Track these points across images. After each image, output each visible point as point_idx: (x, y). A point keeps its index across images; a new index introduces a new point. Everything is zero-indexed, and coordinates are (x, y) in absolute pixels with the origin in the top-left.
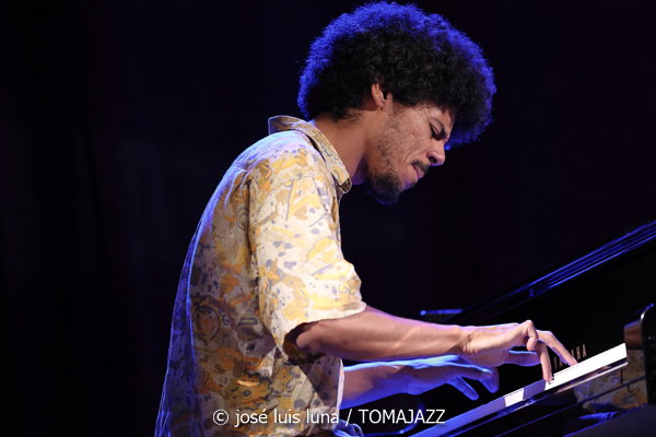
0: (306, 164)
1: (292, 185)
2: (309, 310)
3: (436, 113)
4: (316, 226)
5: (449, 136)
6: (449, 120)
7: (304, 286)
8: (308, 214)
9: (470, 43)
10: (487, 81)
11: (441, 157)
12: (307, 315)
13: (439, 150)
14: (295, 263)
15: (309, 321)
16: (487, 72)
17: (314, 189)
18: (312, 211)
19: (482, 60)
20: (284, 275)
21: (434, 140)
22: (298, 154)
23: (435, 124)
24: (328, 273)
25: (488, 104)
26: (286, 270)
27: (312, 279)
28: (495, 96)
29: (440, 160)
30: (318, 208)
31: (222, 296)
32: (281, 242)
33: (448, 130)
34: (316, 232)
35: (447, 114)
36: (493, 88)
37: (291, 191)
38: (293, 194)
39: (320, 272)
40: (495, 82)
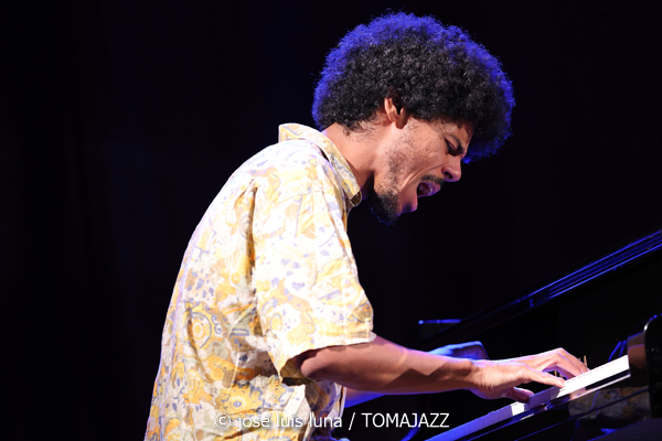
0: (316, 178)
1: (301, 200)
2: (316, 335)
3: (452, 129)
4: (326, 247)
5: (466, 151)
6: (466, 135)
7: (311, 310)
8: (317, 233)
9: (488, 57)
10: (506, 94)
11: (457, 173)
12: (312, 342)
13: (455, 166)
14: (303, 285)
15: (315, 348)
16: (506, 85)
17: (324, 205)
18: (322, 229)
19: (502, 73)
20: (291, 296)
21: (450, 156)
22: (308, 165)
23: (451, 140)
24: (336, 298)
25: (507, 117)
26: (293, 291)
27: (320, 303)
28: (514, 110)
29: (456, 176)
30: (328, 226)
31: (216, 304)
32: (289, 261)
33: (465, 146)
34: (325, 253)
35: (463, 130)
36: (512, 101)
37: (300, 207)
38: (302, 210)
39: (329, 297)
40: (514, 96)
